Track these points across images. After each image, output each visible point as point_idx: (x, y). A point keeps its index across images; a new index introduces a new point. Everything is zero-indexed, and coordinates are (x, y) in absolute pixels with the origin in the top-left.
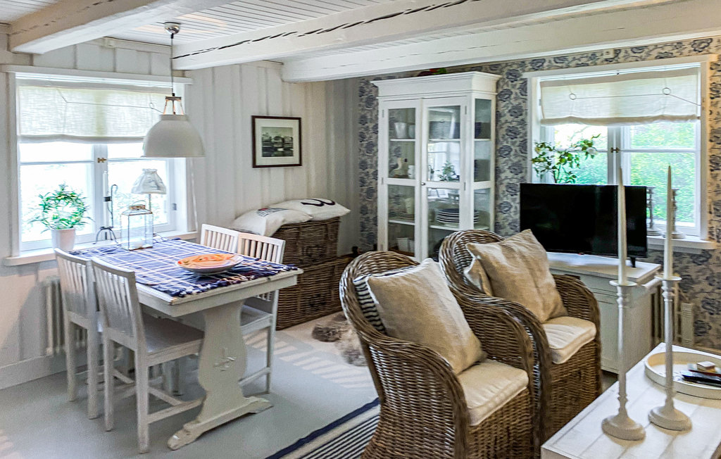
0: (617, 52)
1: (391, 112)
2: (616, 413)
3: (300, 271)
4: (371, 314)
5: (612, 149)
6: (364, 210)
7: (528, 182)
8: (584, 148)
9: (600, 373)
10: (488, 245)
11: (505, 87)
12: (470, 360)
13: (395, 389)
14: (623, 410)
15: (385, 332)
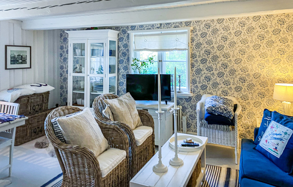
0: (161, 24)
1: (74, 44)
2: (158, 163)
3: (27, 118)
4: (59, 134)
5: (159, 60)
6: (62, 88)
7: (130, 74)
8: (150, 60)
9: (154, 147)
10: (113, 100)
11: (121, 36)
12: (103, 149)
13: (70, 167)
14: (160, 162)
15: (65, 142)
